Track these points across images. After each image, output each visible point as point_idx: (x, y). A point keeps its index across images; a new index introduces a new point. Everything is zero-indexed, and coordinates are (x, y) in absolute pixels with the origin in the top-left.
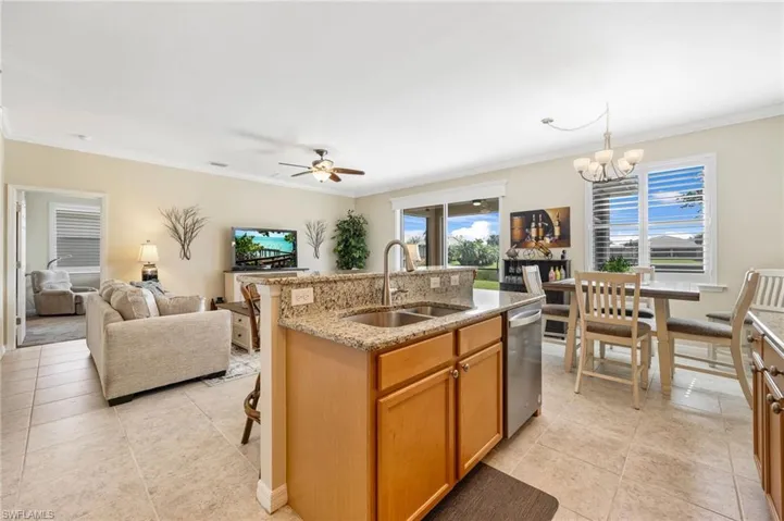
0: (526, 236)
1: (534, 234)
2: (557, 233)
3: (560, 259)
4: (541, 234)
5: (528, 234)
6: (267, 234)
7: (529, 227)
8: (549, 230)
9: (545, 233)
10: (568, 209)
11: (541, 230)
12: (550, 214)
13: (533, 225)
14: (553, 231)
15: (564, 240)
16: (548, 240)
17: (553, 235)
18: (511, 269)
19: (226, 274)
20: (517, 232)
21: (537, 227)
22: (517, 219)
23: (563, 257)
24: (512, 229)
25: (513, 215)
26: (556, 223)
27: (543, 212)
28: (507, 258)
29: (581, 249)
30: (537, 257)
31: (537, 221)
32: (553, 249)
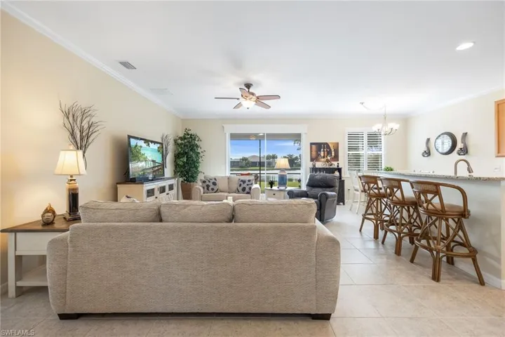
0: (318, 155)
1: (322, 155)
2: (333, 155)
3: (336, 167)
4: (326, 155)
6: (149, 145)
7: (320, 151)
8: (329, 153)
9: (328, 154)
10: (338, 144)
11: (326, 153)
12: (330, 145)
13: (322, 150)
15: (336, 158)
16: (329, 158)
19: (118, 186)
20: (314, 153)
21: (324, 151)
22: (314, 146)
23: (338, 166)
24: (311, 151)
25: (311, 144)
26: (333, 150)
27: (327, 144)
28: (311, 167)
29: (343, 162)
30: (327, 167)
31: (324, 148)
32: (333, 162)
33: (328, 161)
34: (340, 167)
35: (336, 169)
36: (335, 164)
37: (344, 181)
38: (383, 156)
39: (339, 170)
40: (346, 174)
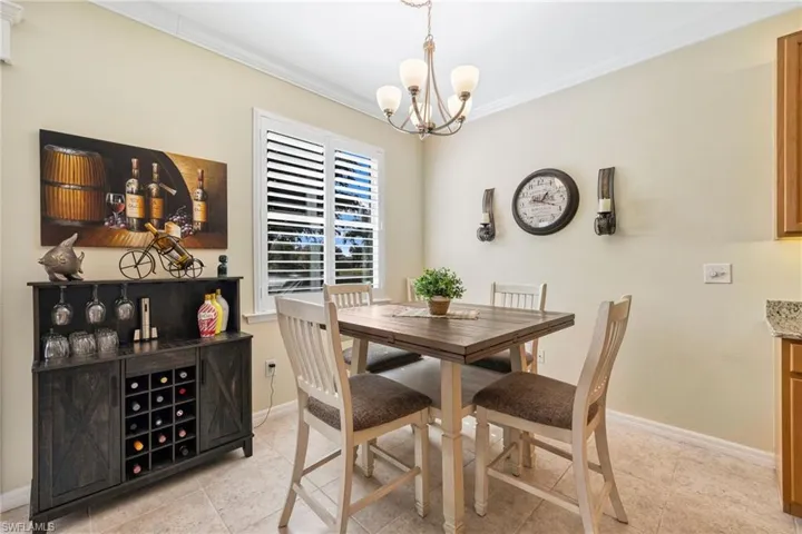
0: (105, 212)
1: (133, 211)
2: (199, 214)
3: (214, 274)
4: (156, 213)
5: (112, 209)
7: (121, 191)
8: (177, 205)
10: (222, 168)
11: (156, 204)
12: (183, 169)
13: (133, 185)
14: (190, 211)
15: (214, 232)
16: (175, 231)
17: (190, 221)
18: (62, 315)
20: (70, 197)
21: (143, 192)
22: (70, 159)
23: (222, 270)
24: (51, 182)
25: (50, 140)
26: (198, 194)
27: (161, 157)
28: (43, 276)
29: (246, 254)
30: (161, 274)
31: (144, 179)
32: (197, 254)
33: (164, 245)
34: (230, 274)
35: (209, 286)
36: (206, 263)
37: (248, 340)
38: (375, 235)
39: (229, 289)
40: (259, 304)
